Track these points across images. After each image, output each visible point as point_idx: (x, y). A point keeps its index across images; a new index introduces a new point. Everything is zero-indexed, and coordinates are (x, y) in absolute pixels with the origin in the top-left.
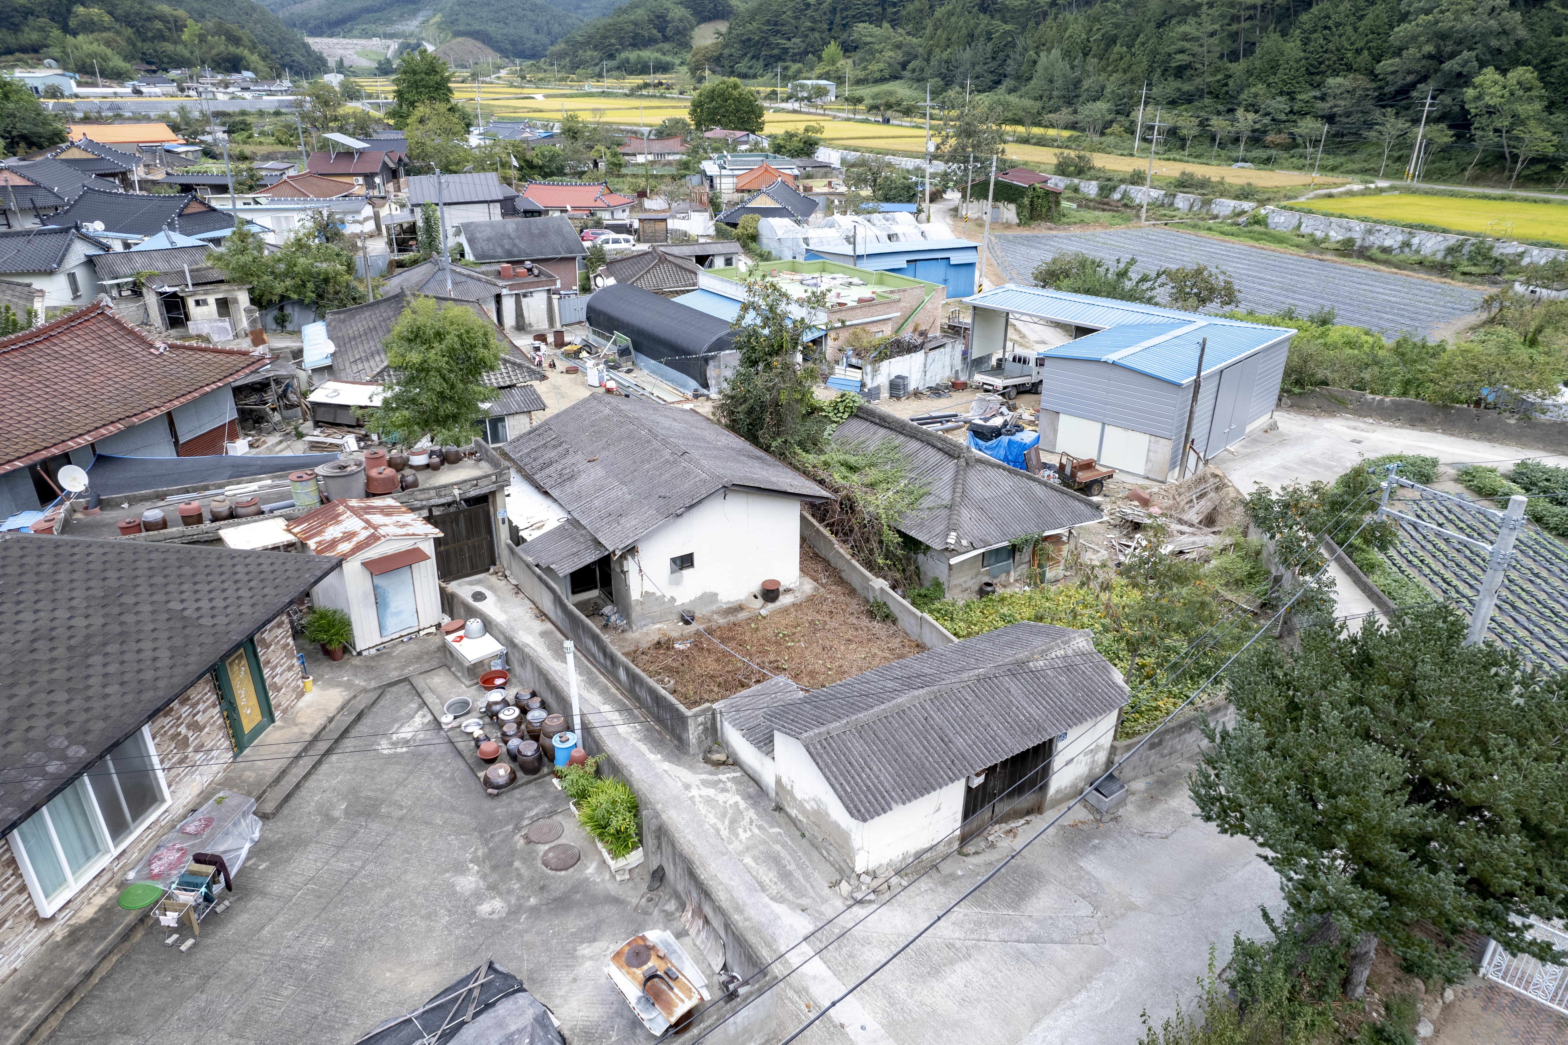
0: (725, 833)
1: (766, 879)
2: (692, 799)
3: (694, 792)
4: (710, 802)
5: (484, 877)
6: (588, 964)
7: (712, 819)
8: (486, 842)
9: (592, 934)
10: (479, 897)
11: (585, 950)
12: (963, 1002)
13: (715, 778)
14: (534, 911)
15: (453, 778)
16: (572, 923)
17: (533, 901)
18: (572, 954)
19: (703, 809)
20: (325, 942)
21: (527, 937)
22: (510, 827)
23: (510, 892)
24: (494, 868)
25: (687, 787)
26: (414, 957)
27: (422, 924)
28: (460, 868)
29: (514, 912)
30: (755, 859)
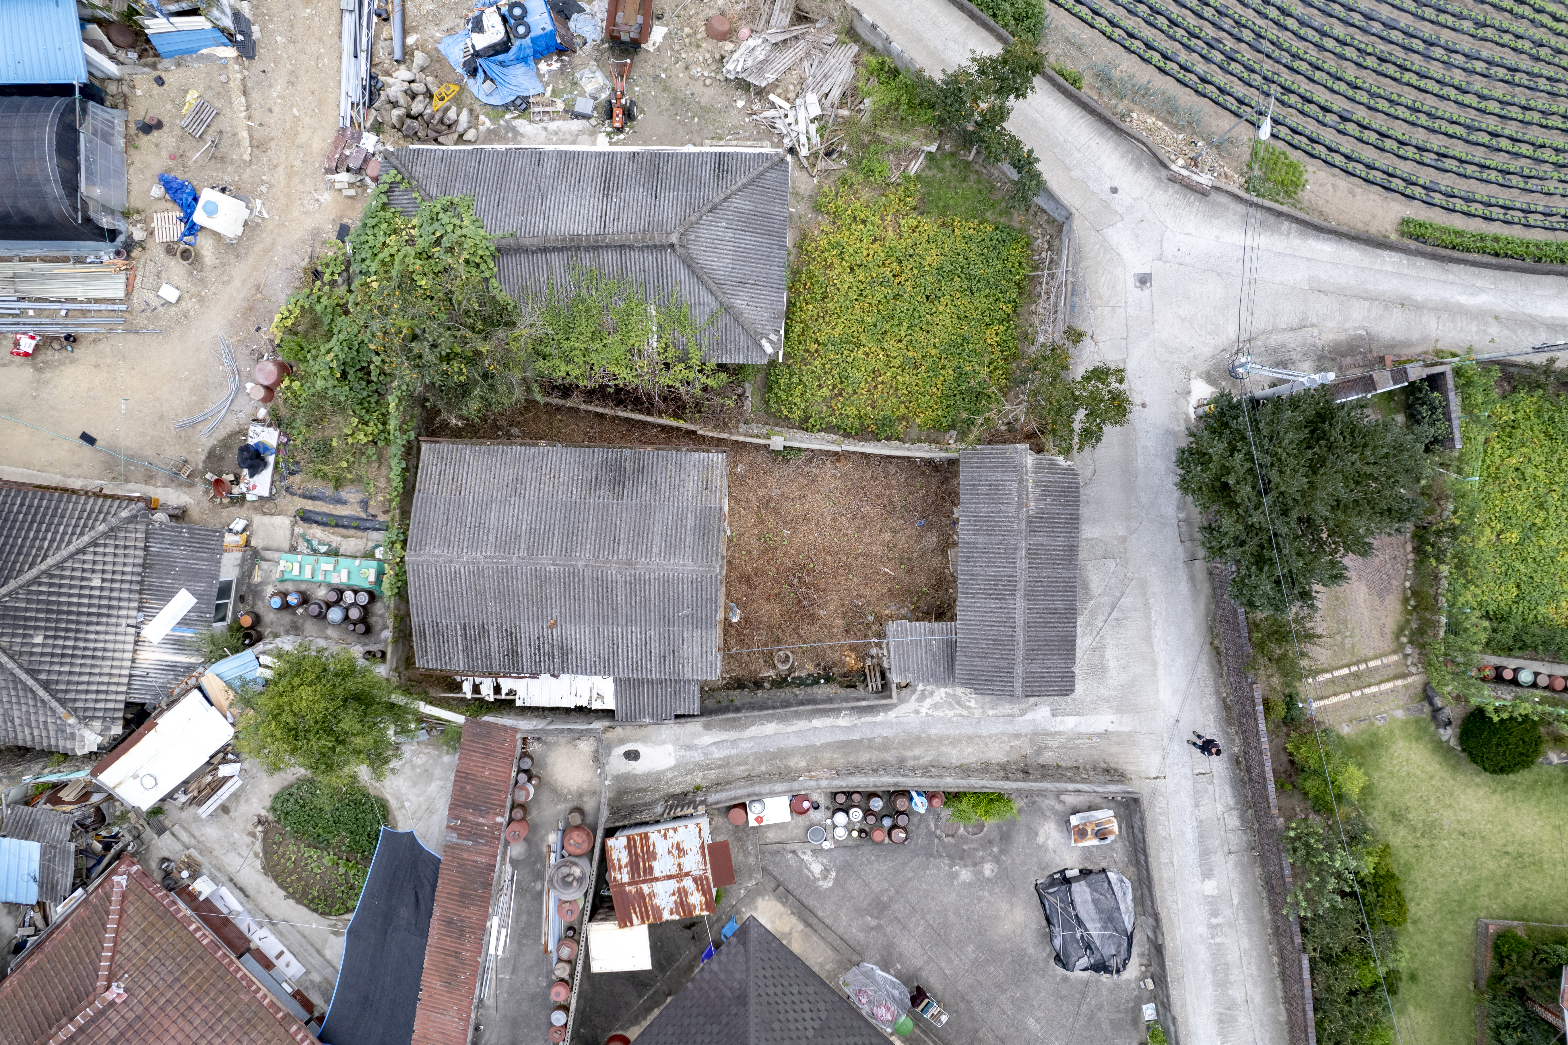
0: (964, 712)
1: (1008, 711)
2: (927, 715)
3: (924, 711)
4: (936, 706)
5: (965, 866)
6: (1049, 842)
7: (951, 713)
8: (940, 856)
9: (1032, 833)
10: (978, 873)
11: (1040, 840)
12: (1125, 668)
13: (918, 693)
14: (1001, 851)
15: (878, 856)
16: (1021, 838)
17: (995, 850)
18: (1039, 847)
19: (938, 713)
20: (970, 948)
21: (1018, 861)
22: (936, 841)
23: (982, 858)
24: (962, 858)
25: (917, 712)
26: (1002, 913)
27: (983, 904)
28: (955, 876)
29: (997, 860)
30: (992, 708)
